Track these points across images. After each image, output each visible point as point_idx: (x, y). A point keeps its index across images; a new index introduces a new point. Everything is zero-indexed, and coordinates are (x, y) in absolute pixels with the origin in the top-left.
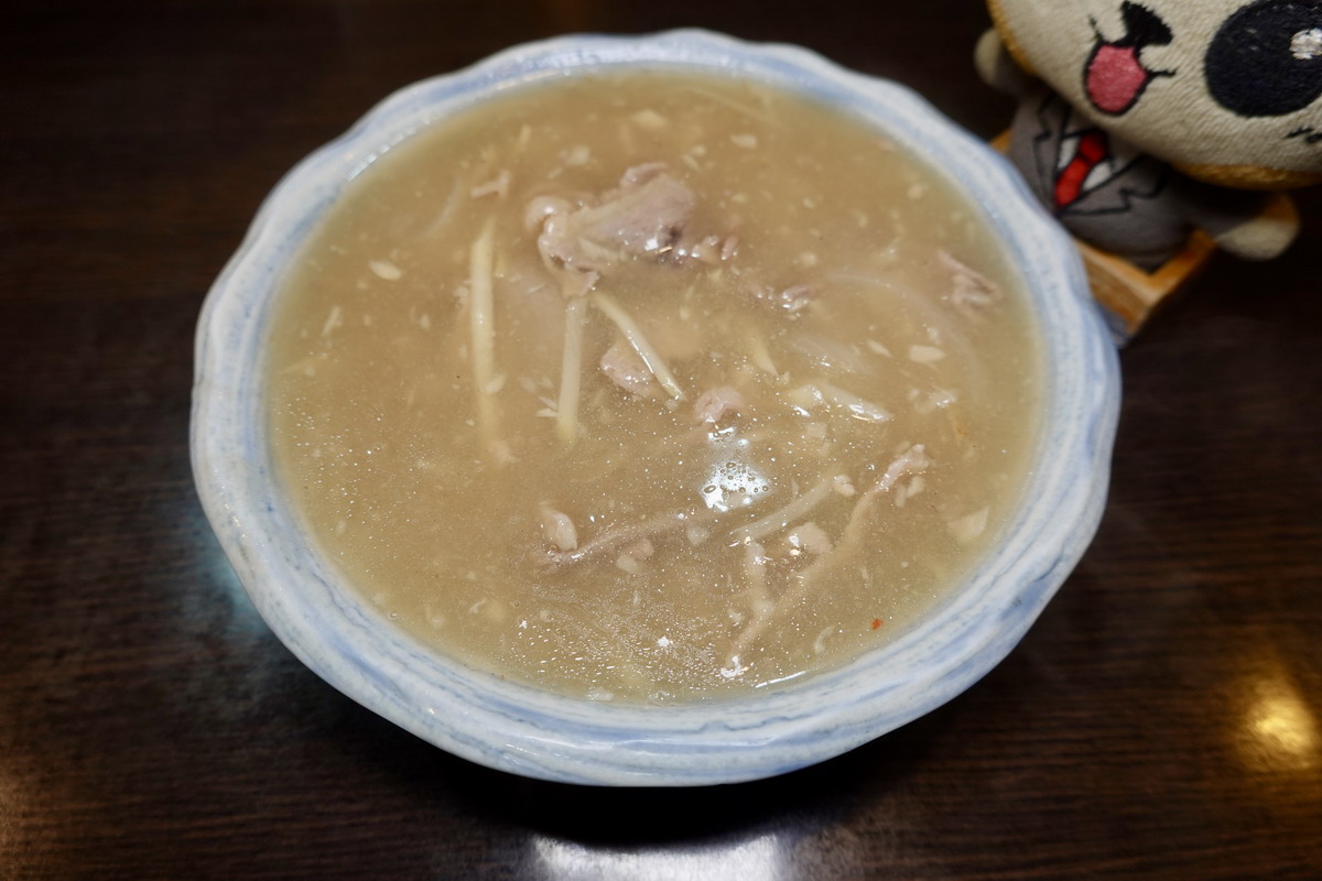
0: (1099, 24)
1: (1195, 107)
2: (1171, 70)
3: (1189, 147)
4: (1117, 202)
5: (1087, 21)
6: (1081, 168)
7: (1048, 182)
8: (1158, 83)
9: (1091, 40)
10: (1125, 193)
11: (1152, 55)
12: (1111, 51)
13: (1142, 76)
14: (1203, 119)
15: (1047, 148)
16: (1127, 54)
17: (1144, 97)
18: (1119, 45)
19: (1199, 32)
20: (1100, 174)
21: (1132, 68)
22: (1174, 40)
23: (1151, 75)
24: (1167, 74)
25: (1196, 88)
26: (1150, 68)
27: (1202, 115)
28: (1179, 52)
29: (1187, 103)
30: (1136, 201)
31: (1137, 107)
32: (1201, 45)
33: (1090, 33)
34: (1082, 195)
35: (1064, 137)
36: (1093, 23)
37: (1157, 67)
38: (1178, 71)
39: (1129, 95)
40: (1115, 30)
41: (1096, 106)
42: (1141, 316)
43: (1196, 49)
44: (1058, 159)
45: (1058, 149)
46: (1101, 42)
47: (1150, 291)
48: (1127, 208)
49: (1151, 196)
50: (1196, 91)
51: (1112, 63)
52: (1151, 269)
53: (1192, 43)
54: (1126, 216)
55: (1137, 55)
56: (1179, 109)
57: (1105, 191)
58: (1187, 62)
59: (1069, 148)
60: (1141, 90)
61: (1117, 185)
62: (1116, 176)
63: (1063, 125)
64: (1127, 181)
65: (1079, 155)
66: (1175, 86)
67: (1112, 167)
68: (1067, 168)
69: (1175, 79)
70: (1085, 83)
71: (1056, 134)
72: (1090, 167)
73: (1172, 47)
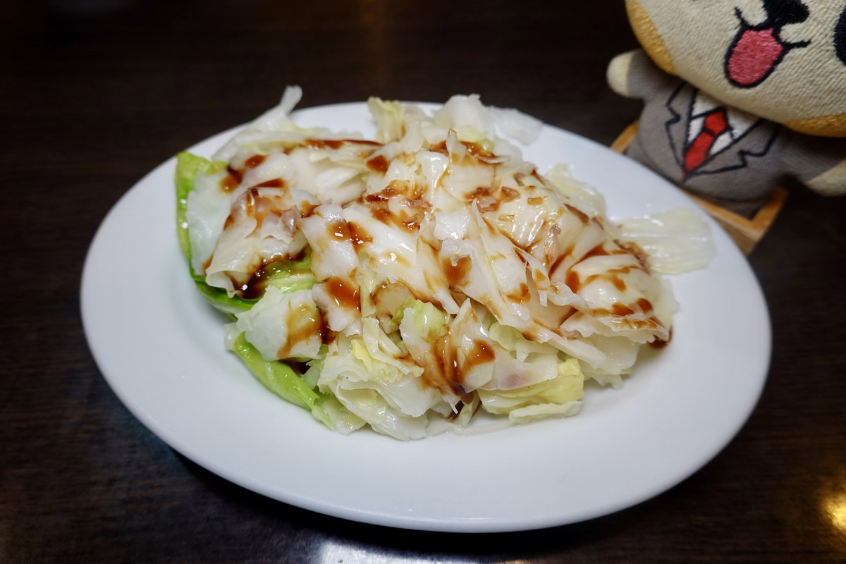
1: (825, 68)
2: (806, 40)
4: (738, 162)
5: (733, 12)
6: (708, 138)
7: (680, 153)
8: (794, 52)
9: (736, 28)
10: (742, 154)
11: (790, 32)
12: (753, 33)
13: (780, 48)
14: (832, 76)
15: (677, 129)
16: (765, 34)
17: (780, 66)
18: (761, 27)
19: (833, 5)
20: (723, 141)
21: (772, 43)
22: (810, 15)
23: (788, 47)
24: (803, 44)
25: (828, 51)
26: (788, 41)
27: (832, 72)
28: (815, 23)
29: (820, 64)
30: (749, 159)
31: (774, 74)
32: (833, 17)
33: (736, 22)
34: (709, 158)
35: (691, 118)
36: (738, 13)
37: (794, 40)
38: (813, 40)
39: (767, 66)
40: (758, 16)
41: (735, 83)
43: (830, 19)
44: (687, 135)
45: (688, 127)
46: (745, 27)
47: (755, 231)
49: (762, 154)
50: (827, 53)
51: (754, 42)
53: (827, 16)
54: (743, 170)
55: (776, 35)
56: (811, 71)
57: (727, 153)
58: (821, 31)
59: (696, 126)
60: (778, 60)
61: (737, 148)
62: (735, 141)
63: (691, 109)
64: (744, 145)
65: (705, 130)
66: (810, 53)
67: (732, 135)
68: (695, 140)
69: (809, 47)
70: (726, 64)
71: (684, 117)
72: (715, 137)
73: (809, 20)
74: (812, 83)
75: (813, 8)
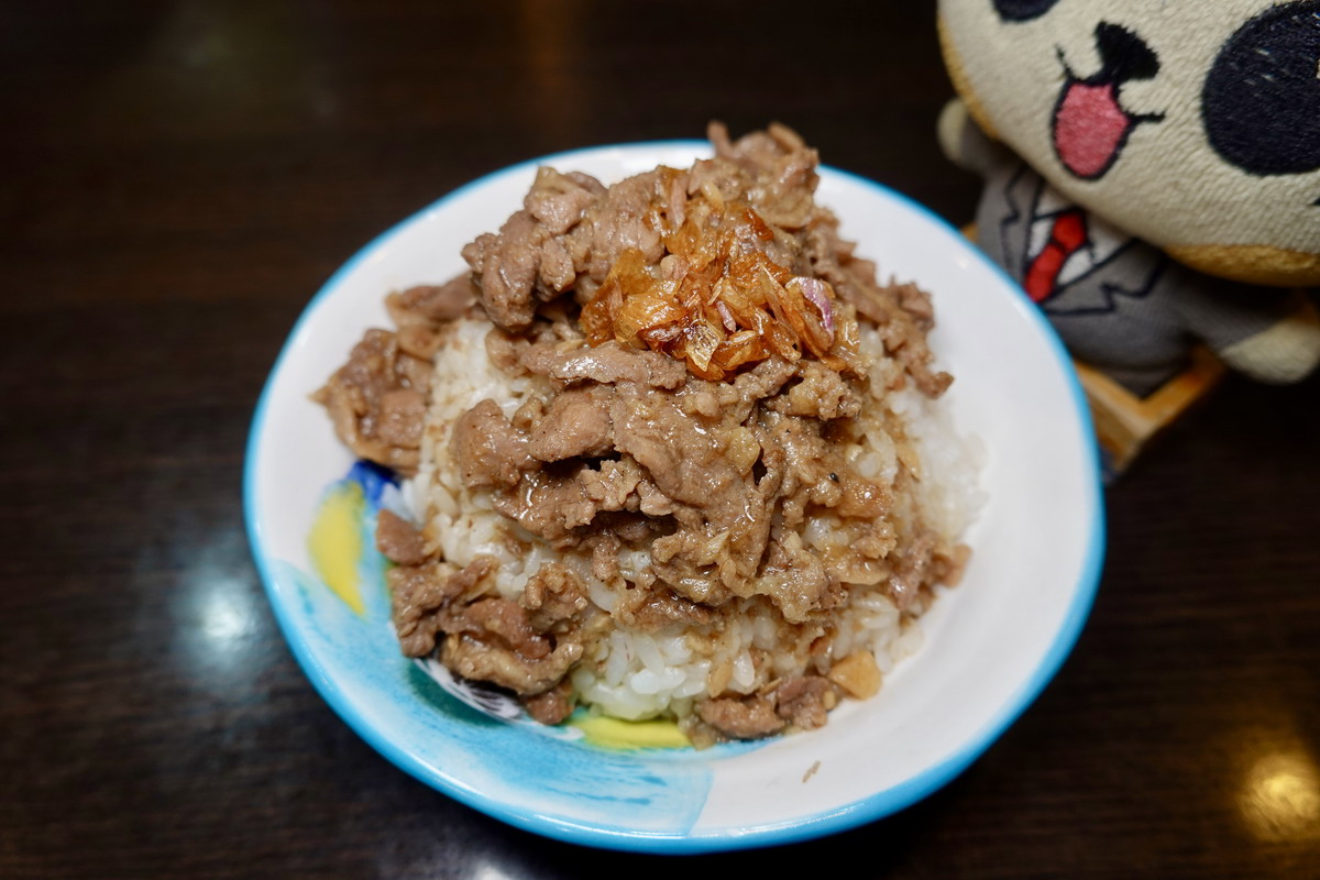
0: (1067, 57)
1: (1192, 163)
2: (1158, 113)
3: (1183, 218)
4: (1100, 302)
5: (1053, 52)
8: (1144, 131)
9: (1060, 78)
10: (1109, 289)
11: (1136, 94)
12: (1084, 91)
13: (1122, 121)
14: (1204, 178)
15: (1016, 232)
16: (1102, 94)
17: (1126, 152)
18: (1092, 82)
19: (1194, 56)
20: (1078, 264)
21: (1111, 113)
22: (1161, 70)
23: (1134, 120)
24: (1153, 118)
25: (1192, 134)
26: (1132, 110)
27: (1202, 172)
28: (1168, 85)
29: (1182, 156)
30: (1121, 300)
31: (1118, 164)
32: (1197, 77)
33: (1058, 69)
34: (1055, 290)
35: (1035, 218)
36: (1061, 55)
37: (1141, 110)
38: (1167, 114)
39: (1108, 150)
40: (1088, 62)
41: (1069, 169)
42: (1129, 451)
43: (1190, 79)
44: (1027, 246)
45: (1029, 234)
46: (1071, 80)
47: (1141, 420)
48: (1111, 308)
49: (1142, 294)
50: (1192, 139)
51: (1086, 107)
52: (1144, 393)
53: (1186, 73)
54: (1111, 318)
55: (1115, 94)
56: (1171, 166)
57: (1085, 286)
58: (1179, 99)
59: (1041, 231)
60: (1122, 142)
61: (1099, 278)
62: (1098, 267)
63: (1035, 204)
64: (1112, 275)
65: (1053, 241)
66: (1165, 135)
67: (1092, 256)
68: (1038, 257)
69: (1164, 124)
70: (1054, 137)
71: (1025, 215)
72: (1066, 255)
73: (1159, 79)
74: (1176, 184)
75: (1165, 58)
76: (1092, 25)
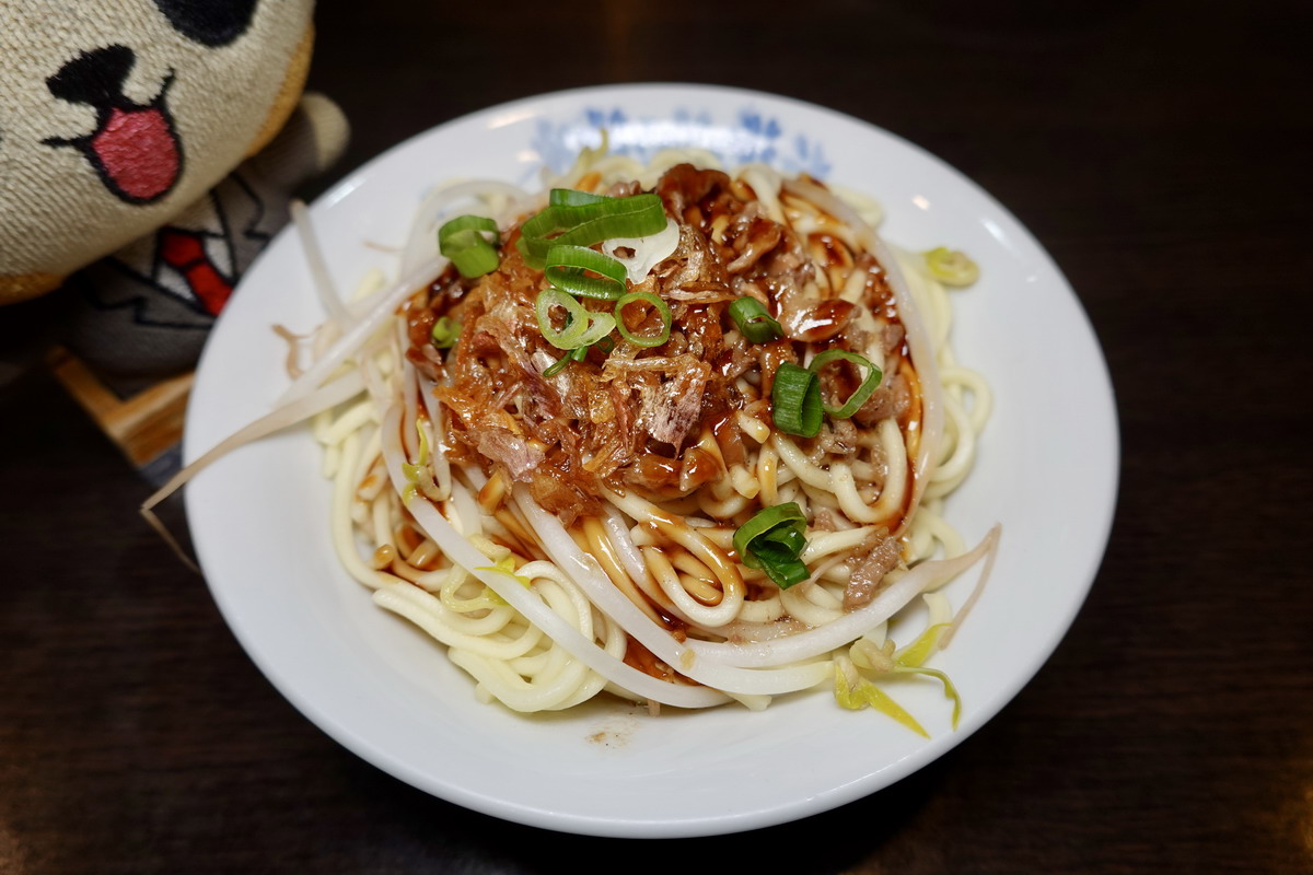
0: (62, 136)
1: (221, 72)
2: (167, 73)
6: (202, 271)
8: (174, 99)
9: (77, 156)
10: (249, 234)
11: (137, 87)
12: (105, 137)
13: (155, 114)
14: (237, 71)
15: (155, 306)
16: (119, 120)
17: (181, 128)
18: (103, 122)
19: (140, 12)
20: (217, 253)
21: (142, 122)
22: (134, 49)
23: (159, 104)
24: (169, 81)
25: (202, 56)
27: (233, 68)
28: (153, 49)
29: (212, 77)
30: (261, 227)
32: (158, 23)
34: (234, 281)
36: (55, 142)
37: (156, 89)
38: (173, 65)
39: (169, 145)
40: (82, 118)
41: (157, 198)
50: (205, 59)
51: (119, 143)
53: (149, 27)
55: (129, 107)
57: (239, 255)
58: (167, 47)
60: (169, 120)
62: (227, 235)
63: (137, 277)
64: (238, 225)
66: (189, 79)
67: (214, 236)
69: (179, 74)
72: (205, 260)
73: (140, 54)
75: (123, 39)
76: (45, 95)
